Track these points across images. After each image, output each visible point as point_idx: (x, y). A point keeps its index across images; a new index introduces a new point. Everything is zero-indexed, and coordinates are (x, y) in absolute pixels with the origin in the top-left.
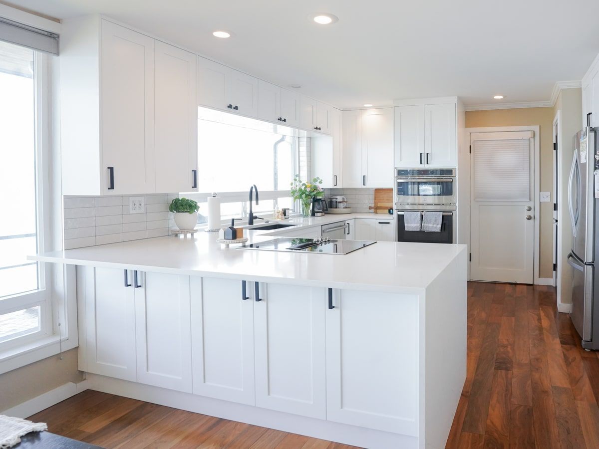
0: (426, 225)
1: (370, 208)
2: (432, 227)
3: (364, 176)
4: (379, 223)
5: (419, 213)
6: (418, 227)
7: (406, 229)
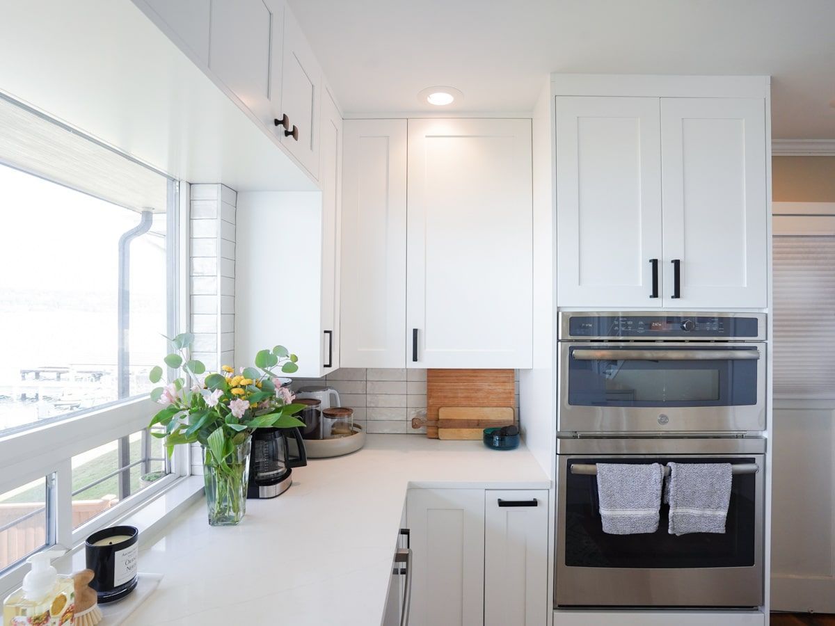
0: (680, 511)
3: (415, 331)
5: (656, 471)
6: (650, 518)
7: (606, 527)
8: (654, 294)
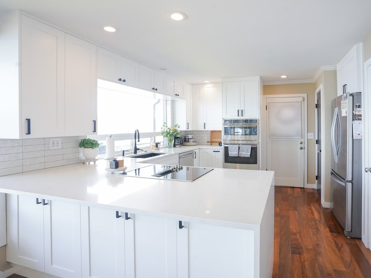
0: (241, 153)
1: (208, 142)
2: (245, 154)
3: (204, 123)
4: (214, 151)
5: (237, 146)
6: (237, 154)
7: (230, 155)
8: (238, 116)
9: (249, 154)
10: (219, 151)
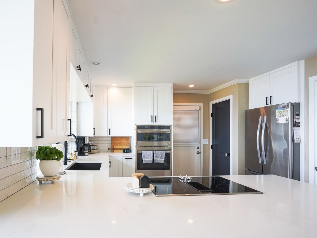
0: (156, 159)
2: (160, 160)
4: (125, 159)
5: (152, 152)
6: (151, 160)
7: (144, 162)
8: (152, 122)
9: (164, 159)
10: (131, 158)
